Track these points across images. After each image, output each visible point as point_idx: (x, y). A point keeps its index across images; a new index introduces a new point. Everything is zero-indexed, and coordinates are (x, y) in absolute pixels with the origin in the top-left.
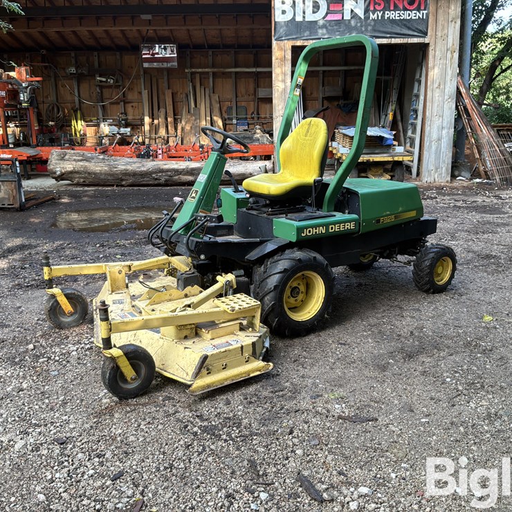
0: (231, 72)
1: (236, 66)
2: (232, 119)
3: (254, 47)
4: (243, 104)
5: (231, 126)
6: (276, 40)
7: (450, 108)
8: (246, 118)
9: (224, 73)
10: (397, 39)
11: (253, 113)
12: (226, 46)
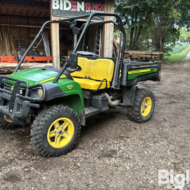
0: (17, 26)
1: (20, 24)
2: (18, 46)
3: (27, 17)
4: (23, 39)
5: (18, 48)
6: (53, 16)
7: (111, 46)
8: (24, 45)
9: (14, 27)
10: (95, 20)
11: (27, 43)
12: (15, 16)
